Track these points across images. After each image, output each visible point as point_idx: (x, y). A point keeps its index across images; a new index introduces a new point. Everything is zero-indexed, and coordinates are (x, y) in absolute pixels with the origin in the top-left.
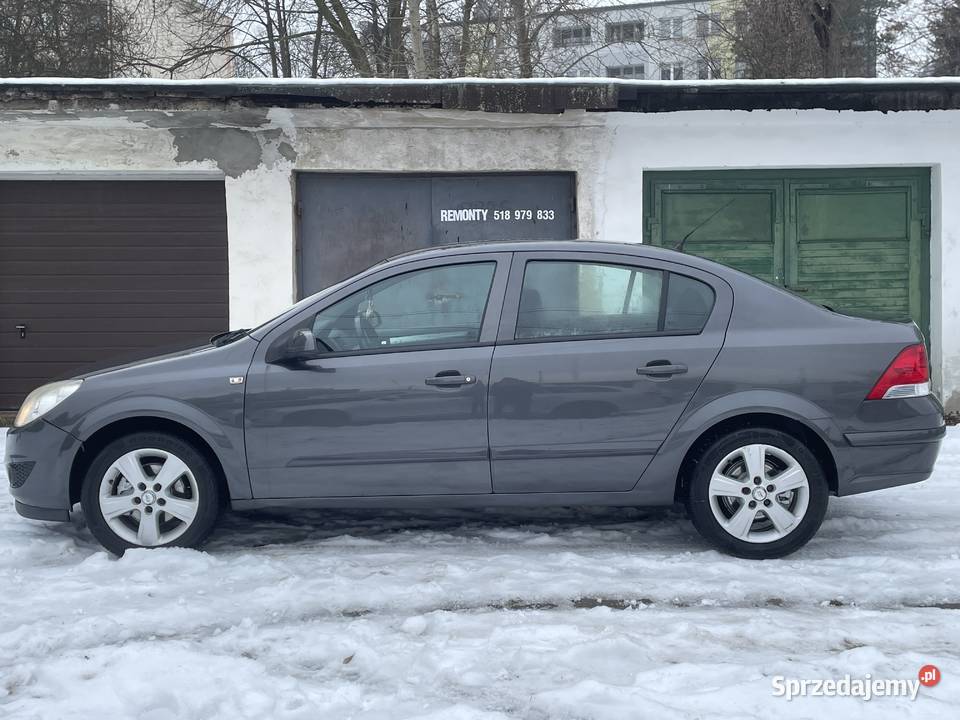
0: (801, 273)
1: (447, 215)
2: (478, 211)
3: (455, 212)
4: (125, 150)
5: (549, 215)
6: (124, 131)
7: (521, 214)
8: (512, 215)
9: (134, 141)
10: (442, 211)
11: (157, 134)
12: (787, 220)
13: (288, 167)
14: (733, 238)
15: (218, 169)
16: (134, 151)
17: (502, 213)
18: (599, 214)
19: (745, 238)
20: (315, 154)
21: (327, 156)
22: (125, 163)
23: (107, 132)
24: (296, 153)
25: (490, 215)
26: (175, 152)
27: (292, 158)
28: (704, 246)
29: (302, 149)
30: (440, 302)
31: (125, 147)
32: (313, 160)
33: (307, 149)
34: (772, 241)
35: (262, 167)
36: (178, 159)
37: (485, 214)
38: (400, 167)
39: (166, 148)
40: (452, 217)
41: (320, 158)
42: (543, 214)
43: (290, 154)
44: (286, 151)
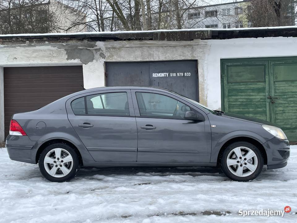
0: (275, 92)
1: (154, 75)
2: (165, 73)
3: (157, 74)
4: (51, 56)
5: (189, 74)
6: (50, 50)
7: (180, 74)
8: (176, 74)
9: (53, 54)
10: (153, 74)
11: (60, 51)
12: (270, 74)
13: (103, 61)
14: (252, 81)
15: (80, 62)
16: (53, 57)
17: (173, 74)
18: (206, 74)
19: (255, 81)
20: (112, 56)
21: (115, 57)
22: (50, 61)
23: (45, 51)
24: (105, 56)
25: (169, 75)
26: (66, 57)
27: (104, 57)
28: (242, 84)
29: (107, 54)
30: (153, 104)
31: (50, 55)
32: (111, 58)
33: (109, 54)
34: (265, 82)
35: (94, 61)
36: (67, 59)
37: (167, 74)
38: (139, 60)
39: (64, 56)
40: (156, 76)
41: (113, 57)
42: (187, 74)
43: (103, 56)
44: (102, 56)
